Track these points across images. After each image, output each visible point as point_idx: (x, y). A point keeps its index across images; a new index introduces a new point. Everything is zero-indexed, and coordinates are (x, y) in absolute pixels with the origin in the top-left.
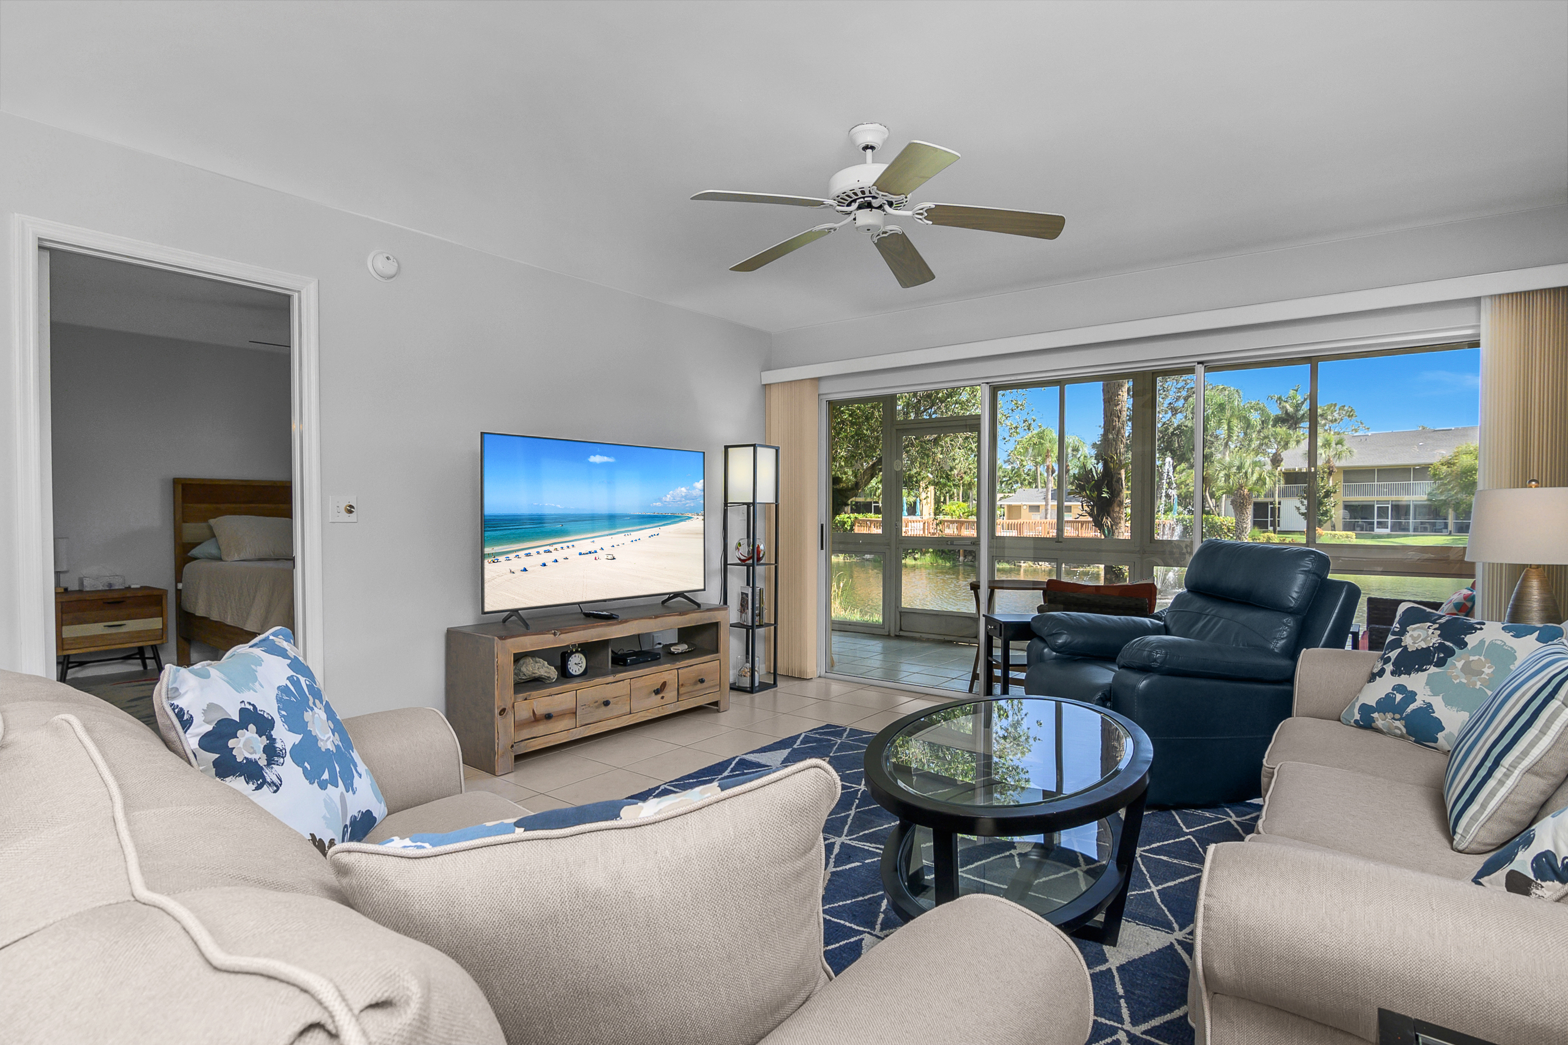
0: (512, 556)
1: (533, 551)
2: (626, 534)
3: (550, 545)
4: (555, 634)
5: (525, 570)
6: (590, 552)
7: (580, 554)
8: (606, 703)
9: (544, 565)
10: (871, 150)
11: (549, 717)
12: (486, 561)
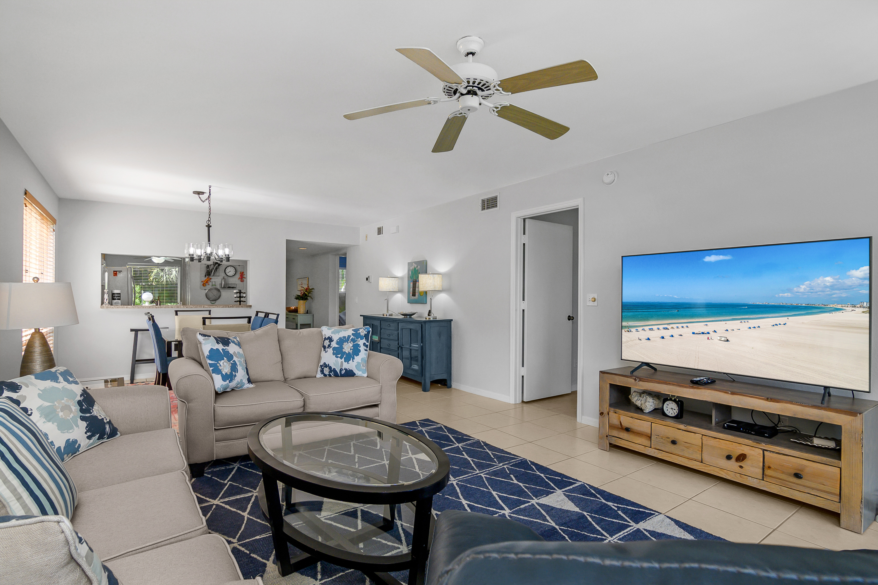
0: (640, 329)
1: (655, 327)
2: (743, 321)
3: (668, 324)
4: (635, 380)
5: (649, 339)
6: (703, 333)
7: (693, 333)
8: (674, 442)
9: (663, 338)
10: (472, 56)
11: (627, 430)
12: (623, 331)
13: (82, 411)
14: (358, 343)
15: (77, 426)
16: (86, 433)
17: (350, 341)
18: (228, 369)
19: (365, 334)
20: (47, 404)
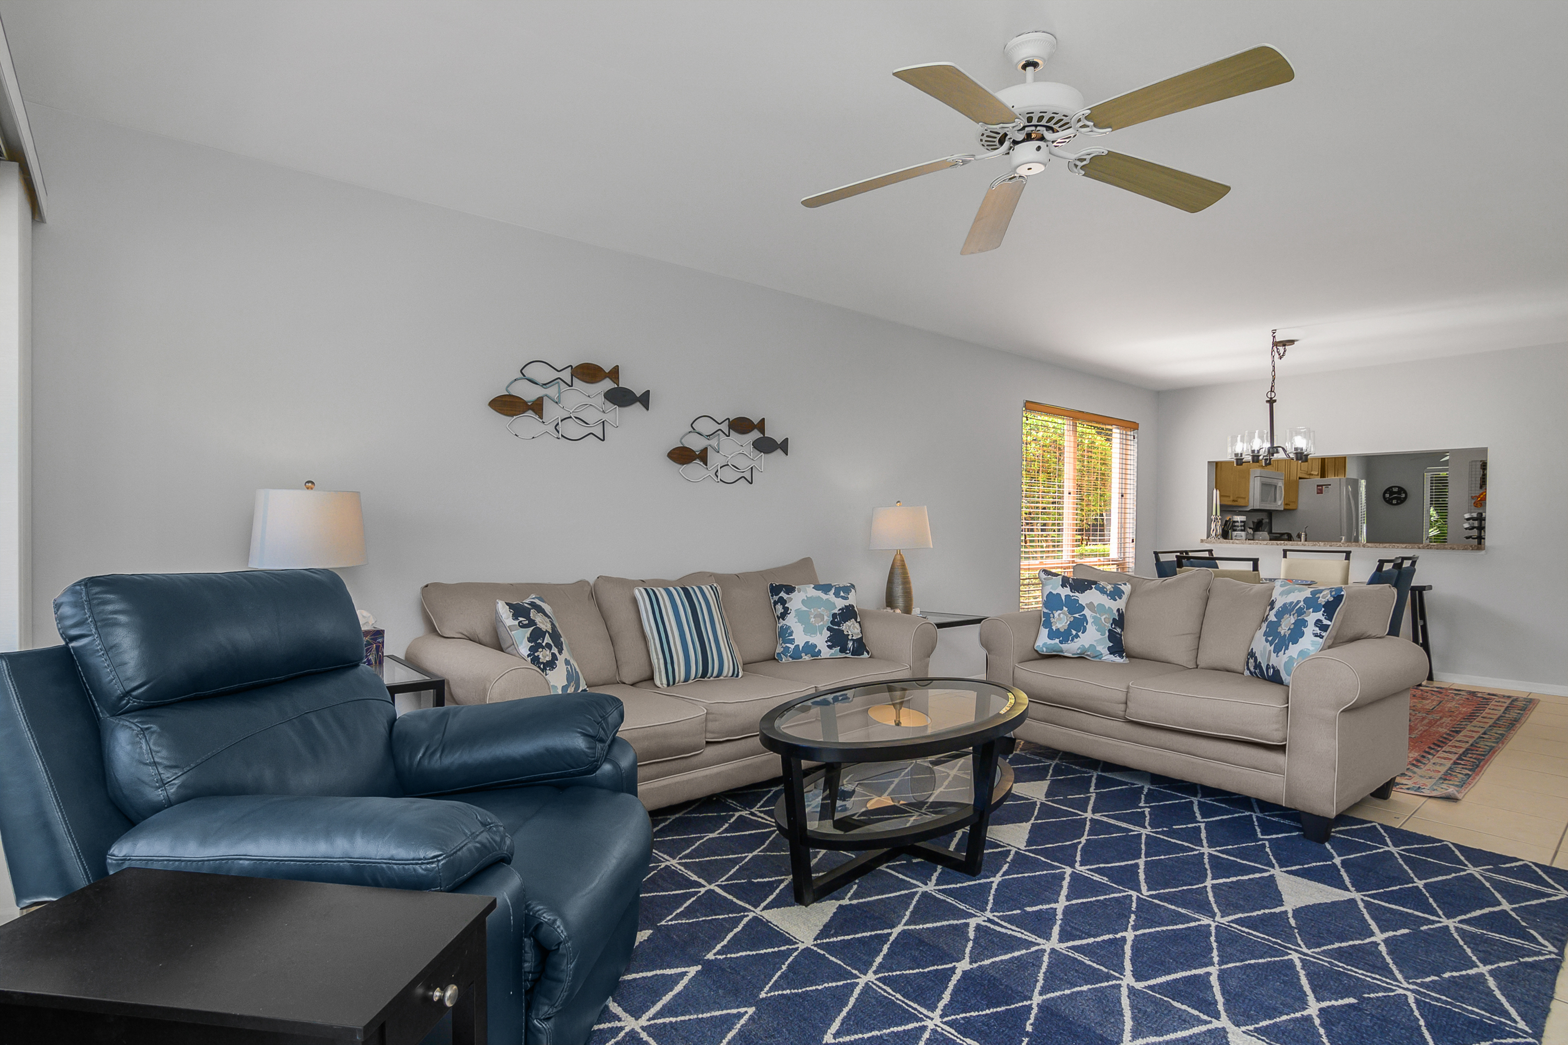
10: (1032, 68)
13: (832, 622)
14: (1306, 618)
15: (821, 634)
16: (826, 642)
17: (1294, 612)
18: (1064, 624)
19: (1328, 602)
20: (805, 609)
